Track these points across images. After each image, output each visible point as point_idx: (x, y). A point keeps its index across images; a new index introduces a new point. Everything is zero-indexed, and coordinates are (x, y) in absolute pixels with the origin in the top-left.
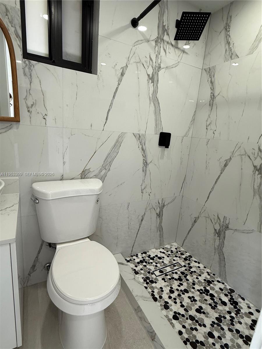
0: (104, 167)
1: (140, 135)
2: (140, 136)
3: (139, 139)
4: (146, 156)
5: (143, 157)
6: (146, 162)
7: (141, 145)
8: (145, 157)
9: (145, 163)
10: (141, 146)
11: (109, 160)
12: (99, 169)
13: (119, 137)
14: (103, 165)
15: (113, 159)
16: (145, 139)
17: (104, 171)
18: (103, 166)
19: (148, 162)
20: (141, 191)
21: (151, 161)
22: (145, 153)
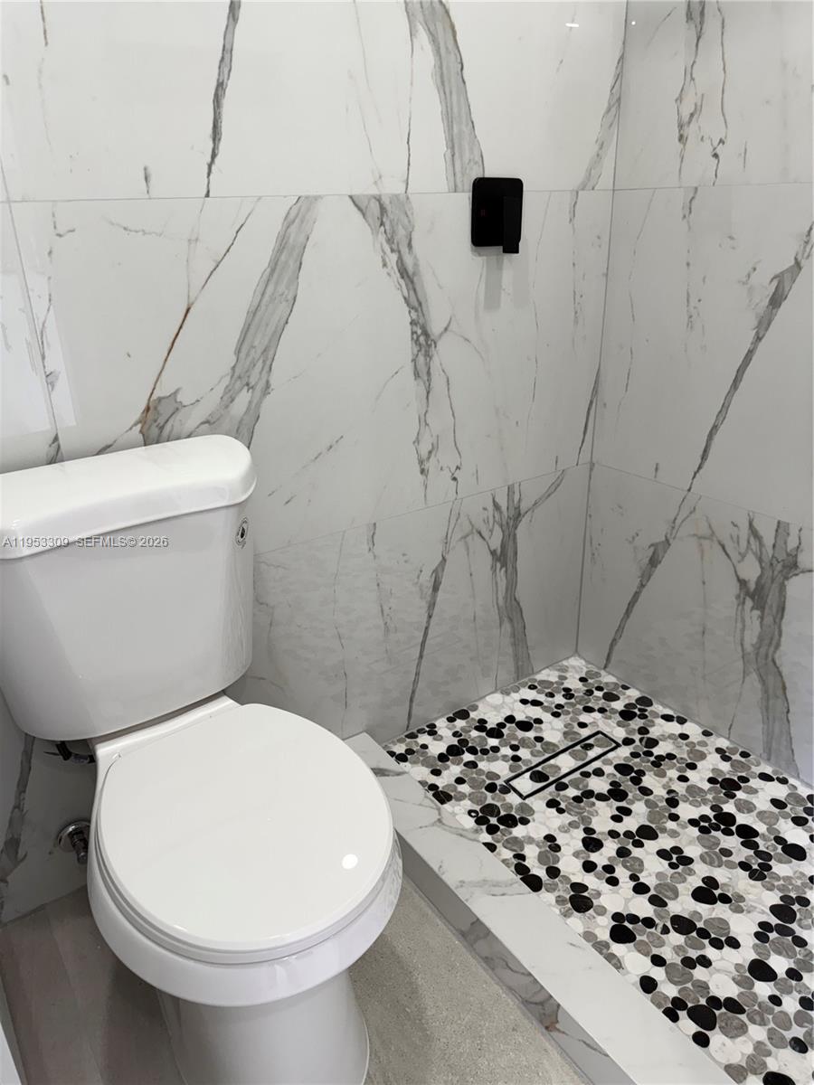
0: (239, 377)
1: (386, 201)
2: (383, 209)
3: (382, 224)
4: (420, 304)
5: (407, 309)
6: (426, 333)
7: (392, 251)
8: (416, 311)
9: (422, 339)
10: (394, 257)
11: (260, 341)
12: (220, 390)
13: (289, 222)
14: (233, 368)
15: (277, 335)
16: (409, 222)
17: (244, 398)
18: (237, 372)
19: (435, 328)
20: (418, 469)
21: (445, 325)
22: (415, 290)
